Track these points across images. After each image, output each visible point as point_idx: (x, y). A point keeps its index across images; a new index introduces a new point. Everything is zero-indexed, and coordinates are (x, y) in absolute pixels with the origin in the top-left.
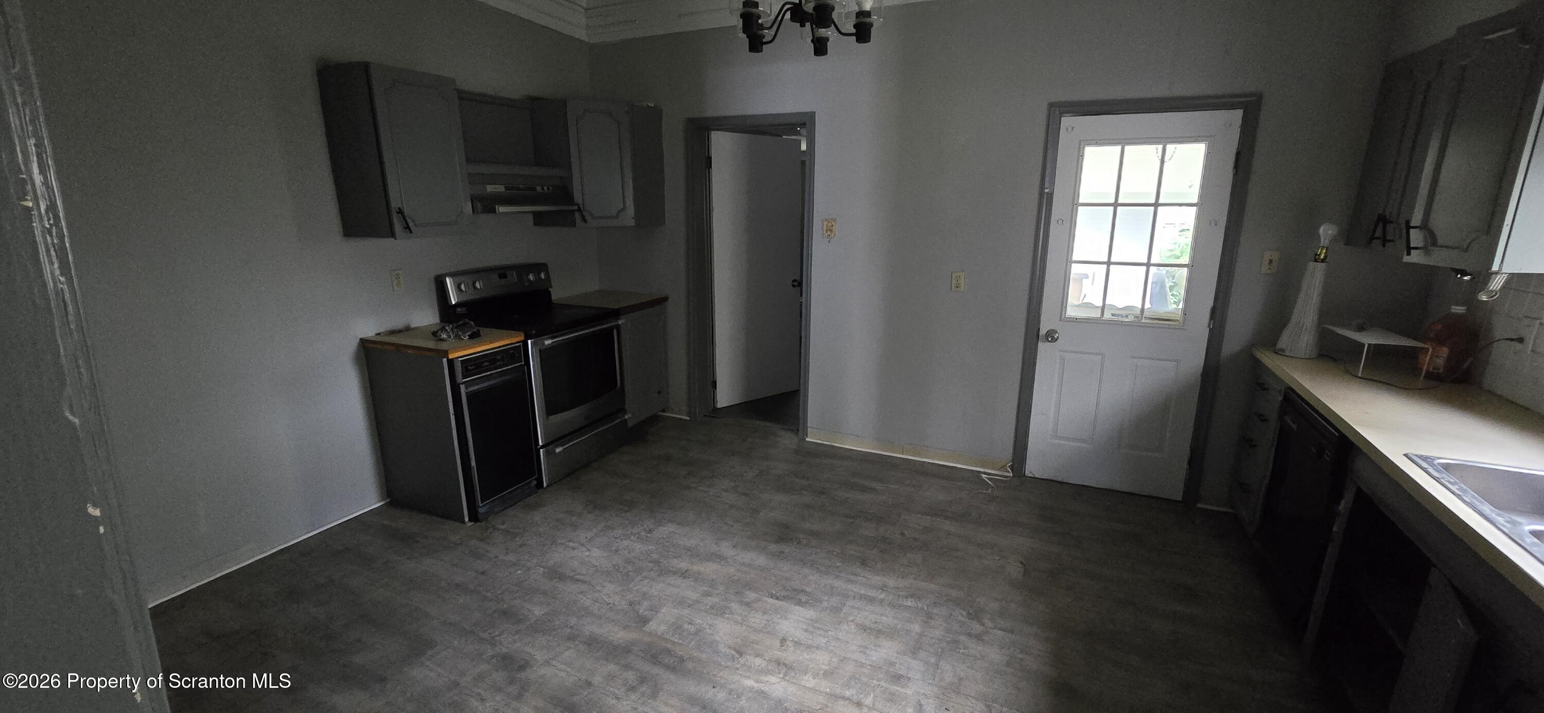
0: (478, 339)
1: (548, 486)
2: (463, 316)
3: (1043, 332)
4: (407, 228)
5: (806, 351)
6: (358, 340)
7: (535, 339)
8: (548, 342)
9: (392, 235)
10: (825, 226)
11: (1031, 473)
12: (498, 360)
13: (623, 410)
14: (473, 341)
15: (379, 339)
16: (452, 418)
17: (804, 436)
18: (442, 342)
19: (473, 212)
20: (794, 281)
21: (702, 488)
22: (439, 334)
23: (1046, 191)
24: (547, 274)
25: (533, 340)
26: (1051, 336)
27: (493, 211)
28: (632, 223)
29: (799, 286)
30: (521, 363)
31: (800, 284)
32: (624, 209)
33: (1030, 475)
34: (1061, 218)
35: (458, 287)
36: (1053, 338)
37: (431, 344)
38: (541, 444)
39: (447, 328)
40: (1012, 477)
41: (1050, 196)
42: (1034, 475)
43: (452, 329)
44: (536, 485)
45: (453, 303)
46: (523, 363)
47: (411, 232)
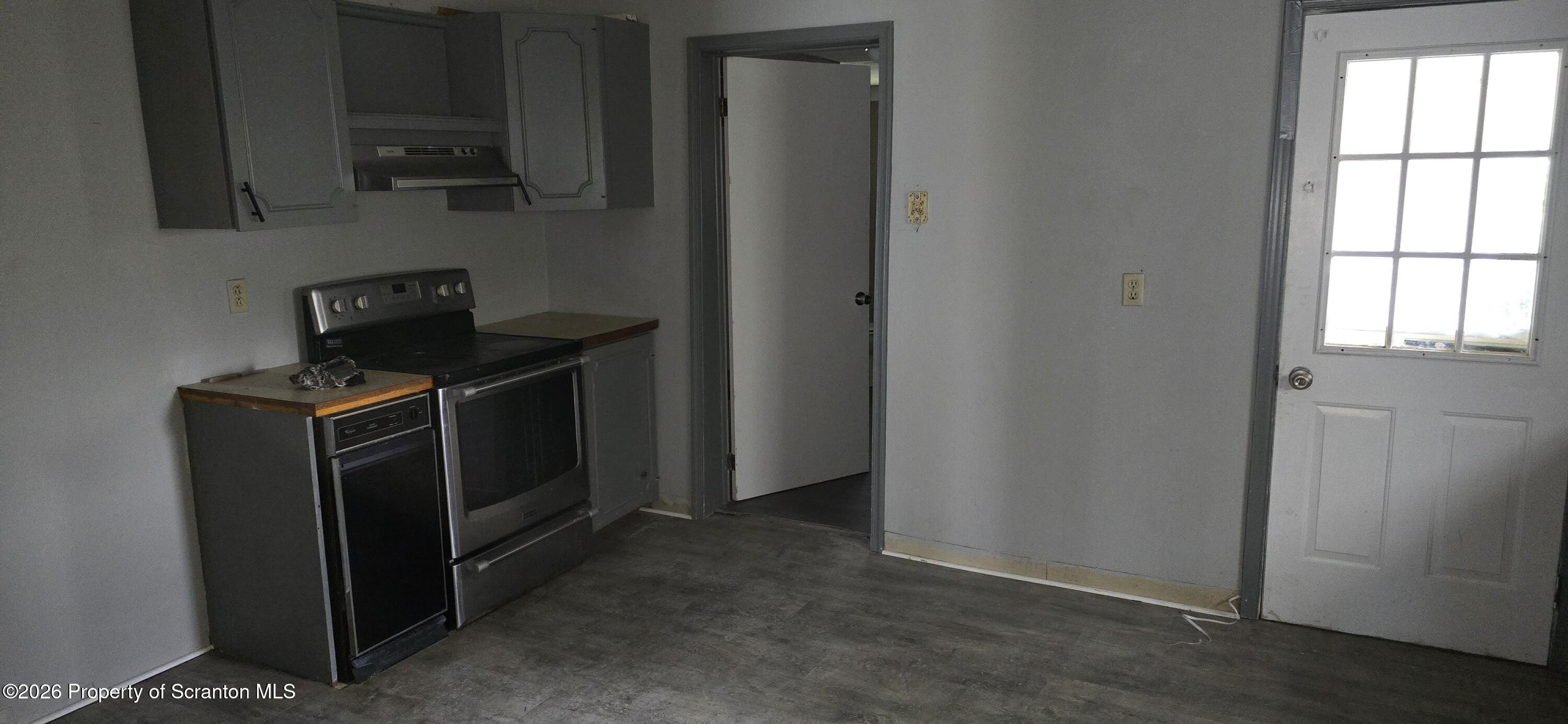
0: (363, 388)
1: (464, 626)
2: (333, 352)
3: (1284, 372)
4: (257, 213)
5: (880, 405)
6: (174, 390)
7: (449, 387)
8: (470, 392)
9: (234, 225)
10: (910, 205)
11: (1271, 612)
12: (392, 421)
13: (585, 503)
14: (355, 389)
15: (206, 388)
16: (317, 513)
17: (878, 548)
18: (305, 392)
19: (356, 190)
20: (860, 294)
21: (714, 631)
22: (300, 379)
23: (1283, 136)
24: (468, 286)
25: (446, 389)
26: (1300, 380)
27: (387, 187)
28: (602, 204)
29: (867, 302)
30: (428, 425)
31: (869, 300)
32: (589, 182)
33: (1271, 617)
34: (1308, 180)
35: (330, 306)
36: (1302, 382)
37: (287, 395)
38: (454, 556)
39: (313, 369)
40: (1238, 621)
41: (1290, 145)
42: (1277, 616)
43: (321, 371)
44: (445, 623)
45: (322, 331)
46: (430, 425)
47: (262, 220)
